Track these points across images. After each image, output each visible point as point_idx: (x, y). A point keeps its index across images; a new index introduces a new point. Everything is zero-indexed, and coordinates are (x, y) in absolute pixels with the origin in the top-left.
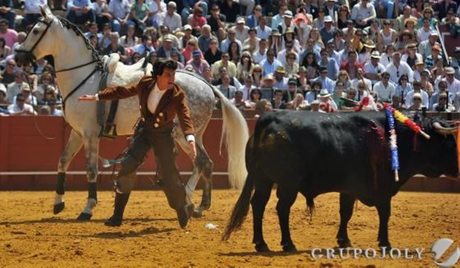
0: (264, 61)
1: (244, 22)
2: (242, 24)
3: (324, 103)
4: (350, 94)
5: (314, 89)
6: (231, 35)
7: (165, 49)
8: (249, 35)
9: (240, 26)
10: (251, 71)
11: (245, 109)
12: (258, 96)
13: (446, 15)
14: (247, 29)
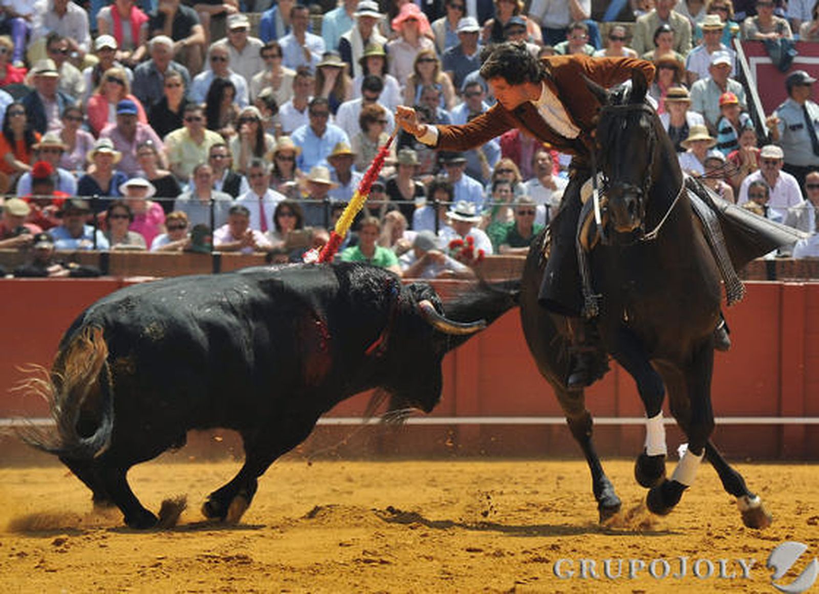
0: (301, 131)
1: (247, 25)
2: (242, 29)
3: (459, 238)
4: (522, 213)
5: (434, 200)
6: (219, 61)
7: (42, 97)
8: (262, 63)
9: (239, 38)
10: (268, 156)
11: (256, 254)
12: (293, 220)
13: (753, 8)
14: (256, 45)
